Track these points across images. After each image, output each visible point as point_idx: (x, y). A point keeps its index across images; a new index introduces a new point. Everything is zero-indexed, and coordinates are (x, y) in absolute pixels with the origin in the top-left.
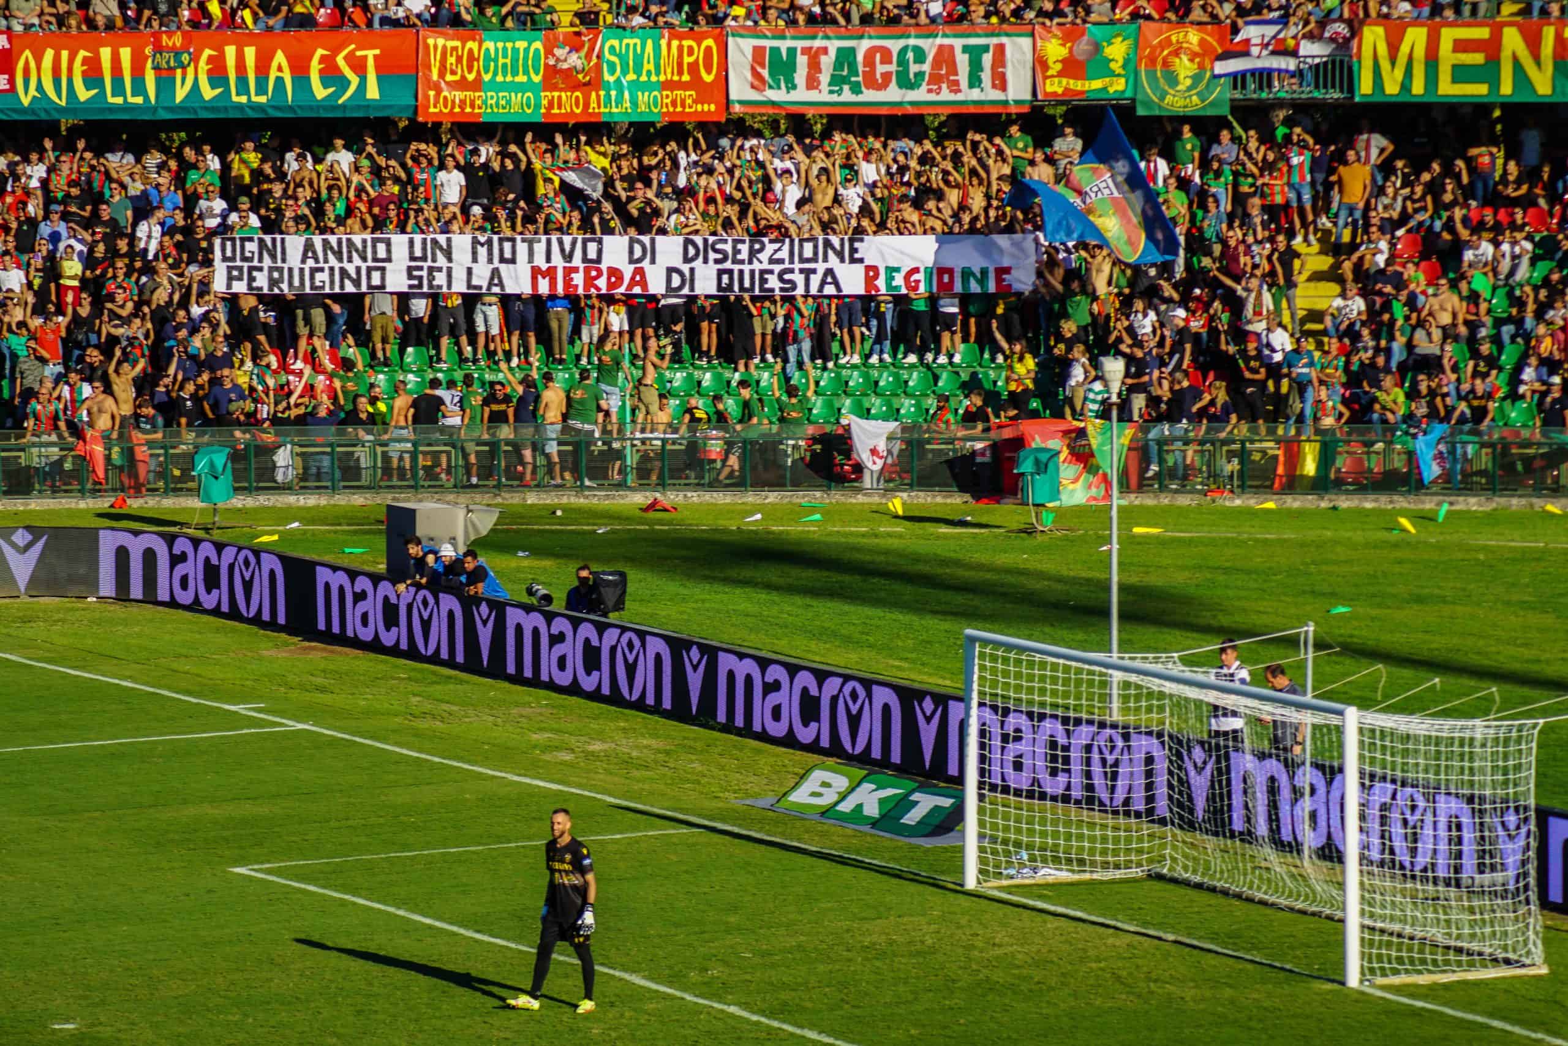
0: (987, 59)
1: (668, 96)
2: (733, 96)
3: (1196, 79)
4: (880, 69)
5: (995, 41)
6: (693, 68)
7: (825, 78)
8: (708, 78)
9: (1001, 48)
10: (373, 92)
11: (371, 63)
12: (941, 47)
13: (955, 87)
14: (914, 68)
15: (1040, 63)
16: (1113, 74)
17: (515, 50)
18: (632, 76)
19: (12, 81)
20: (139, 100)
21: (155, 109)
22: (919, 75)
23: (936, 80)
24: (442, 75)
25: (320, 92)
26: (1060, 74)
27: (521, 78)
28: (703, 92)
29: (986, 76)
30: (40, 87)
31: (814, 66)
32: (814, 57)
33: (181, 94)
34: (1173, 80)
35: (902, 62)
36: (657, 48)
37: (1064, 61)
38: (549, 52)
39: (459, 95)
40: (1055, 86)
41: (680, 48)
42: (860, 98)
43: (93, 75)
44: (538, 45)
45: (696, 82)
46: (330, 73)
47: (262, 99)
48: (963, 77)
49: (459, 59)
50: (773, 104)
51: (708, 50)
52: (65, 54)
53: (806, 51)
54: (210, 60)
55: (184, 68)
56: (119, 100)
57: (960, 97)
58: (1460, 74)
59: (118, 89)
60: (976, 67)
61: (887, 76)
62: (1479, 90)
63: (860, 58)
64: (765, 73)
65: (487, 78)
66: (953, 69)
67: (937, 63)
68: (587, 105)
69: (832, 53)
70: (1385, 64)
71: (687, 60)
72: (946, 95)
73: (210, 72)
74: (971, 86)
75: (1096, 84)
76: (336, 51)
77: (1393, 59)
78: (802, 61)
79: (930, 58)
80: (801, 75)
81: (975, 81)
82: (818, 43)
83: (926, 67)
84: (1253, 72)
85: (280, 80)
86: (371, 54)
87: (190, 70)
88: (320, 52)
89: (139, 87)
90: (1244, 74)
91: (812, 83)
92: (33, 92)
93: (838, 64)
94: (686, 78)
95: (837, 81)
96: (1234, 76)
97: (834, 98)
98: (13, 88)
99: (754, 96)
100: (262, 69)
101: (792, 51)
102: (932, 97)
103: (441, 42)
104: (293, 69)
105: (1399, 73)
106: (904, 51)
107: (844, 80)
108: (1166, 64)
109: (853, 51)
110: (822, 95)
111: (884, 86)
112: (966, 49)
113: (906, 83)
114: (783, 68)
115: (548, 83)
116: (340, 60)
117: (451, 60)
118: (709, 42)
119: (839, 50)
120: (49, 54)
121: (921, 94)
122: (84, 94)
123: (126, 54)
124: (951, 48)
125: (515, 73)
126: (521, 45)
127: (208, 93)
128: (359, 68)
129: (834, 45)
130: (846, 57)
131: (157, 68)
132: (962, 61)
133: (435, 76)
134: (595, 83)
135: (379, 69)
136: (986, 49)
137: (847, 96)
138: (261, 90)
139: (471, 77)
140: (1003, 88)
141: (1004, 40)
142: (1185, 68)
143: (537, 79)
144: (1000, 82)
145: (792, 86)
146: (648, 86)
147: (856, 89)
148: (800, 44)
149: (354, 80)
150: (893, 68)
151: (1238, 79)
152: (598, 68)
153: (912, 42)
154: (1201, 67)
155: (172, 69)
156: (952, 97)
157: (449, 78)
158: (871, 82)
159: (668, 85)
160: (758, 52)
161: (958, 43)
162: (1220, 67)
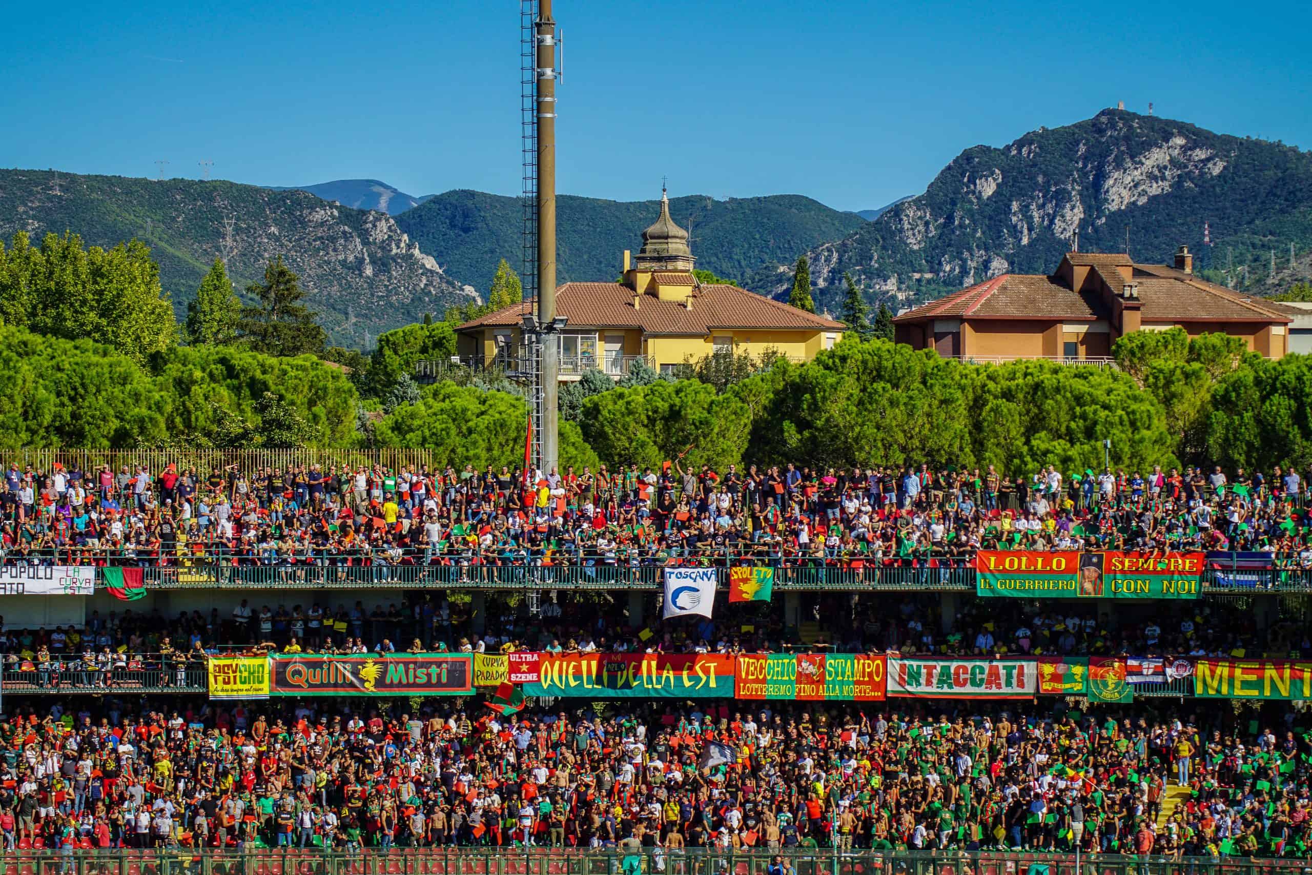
0: (1015, 672)
1: (857, 689)
2: (889, 688)
3: (1117, 685)
4: (962, 677)
5: (1018, 664)
6: (870, 674)
7: (935, 681)
8: (877, 679)
9: (1022, 667)
10: (713, 684)
11: (712, 670)
12: (992, 667)
13: (999, 686)
14: (979, 677)
15: (1040, 676)
16: (1076, 681)
17: (783, 664)
18: (840, 678)
19: (539, 677)
20: (600, 686)
21: (607, 691)
22: (982, 680)
23: (989, 683)
24: (747, 674)
25: (687, 685)
26: (1050, 681)
27: (786, 678)
28: (876, 686)
29: (1014, 681)
30: (552, 680)
31: (930, 675)
32: (930, 669)
33: (620, 684)
34: (1106, 685)
35: (973, 674)
36: (853, 665)
37: (1052, 674)
39: (755, 686)
40: (1047, 687)
41: (864, 664)
42: (952, 691)
43: (578, 675)
44: (794, 661)
45: (871, 681)
46: (692, 675)
47: (659, 687)
48: (1003, 681)
49: (756, 668)
50: (909, 693)
51: (878, 665)
52: (565, 664)
53: (925, 667)
54: (635, 667)
55: (622, 671)
56: (590, 687)
57: (1001, 691)
58: (1246, 684)
59: (590, 682)
60: (1009, 676)
61: (965, 680)
62: (1255, 693)
63: (952, 671)
64: (906, 677)
65: (769, 678)
66: (998, 676)
67: (990, 675)
68: (818, 691)
69: (939, 669)
70: (1208, 679)
71: (867, 670)
72: (994, 690)
74: (1007, 686)
75: (1068, 686)
76: (696, 664)
77: (1212, 677)
78: (924, 671)
79: (987, 671)
80: (923, 680)
81: (1009, 684)
82: (931, 664)
83: (985, 676)
84: (1145, 683)
85: (668, 678)
86: (712, 665)
87: (625, 672)
88: (688, 664)
89: (600, 680)
90: (1140, 683)
91: (929, 683)
92: (549, 682)
93: (942, 674)
94: (866, 679)
95: (941, 682)
96: (1135, 684)
97: (939, 690)
98: (539, 680)
99: (900, 689)
100: (660, 672)
101: (919, 667)
102: (988, 691)
103: (747, 659)
104: (675, 672)
105: (1215, 684)
106: (973, 668)
107: (944, 682)
108: (1102, 677)
109: (949, 667)
110: (934, 689)
111: (964, 685)
112: (1004, 667)
113: (974, 683)
114: (914, 677)
115: (799, 681)
116: (697, 668)
117: (752, 669)
118: (879, 662)
119: (942, 667)
120: (557, 663)
121: (982, 690)
122: (573, 683)
123: (594, 664)
124: (998, 667)
125: (783, 676)
126: (786, 661)
127: (633, 683)
128: (706, 671)
129: (939, 665)
130: (945, 672)
131: (608, 671)
132: (1002, 672)
133: (744, 676)
134: (821, 681)
135: (716, 673)
136: (1014, 667)
137: (946, 689)
138: (659, 682)
139: (761, 677)
140: (1023, 687)
141: (1024, 663)
142: (1111, 679)
143: (793, 678)
144: (1021, 684)
145: (919, 684)
146: (848, 683)
147: (950, 686)
148: (922, 663)
149: (704, 678)
150: (969, 676)
151: (1137, 686)
152: (823, 674)
153: (978, 663)
154: (1119, 678)
155: (616, 672)
156: (997, 691)
157: (750, 677)
158: (958, 683)
159: (858, 683)
160: (902, 667)
161: (1000, 665)
162: (1130, 679)
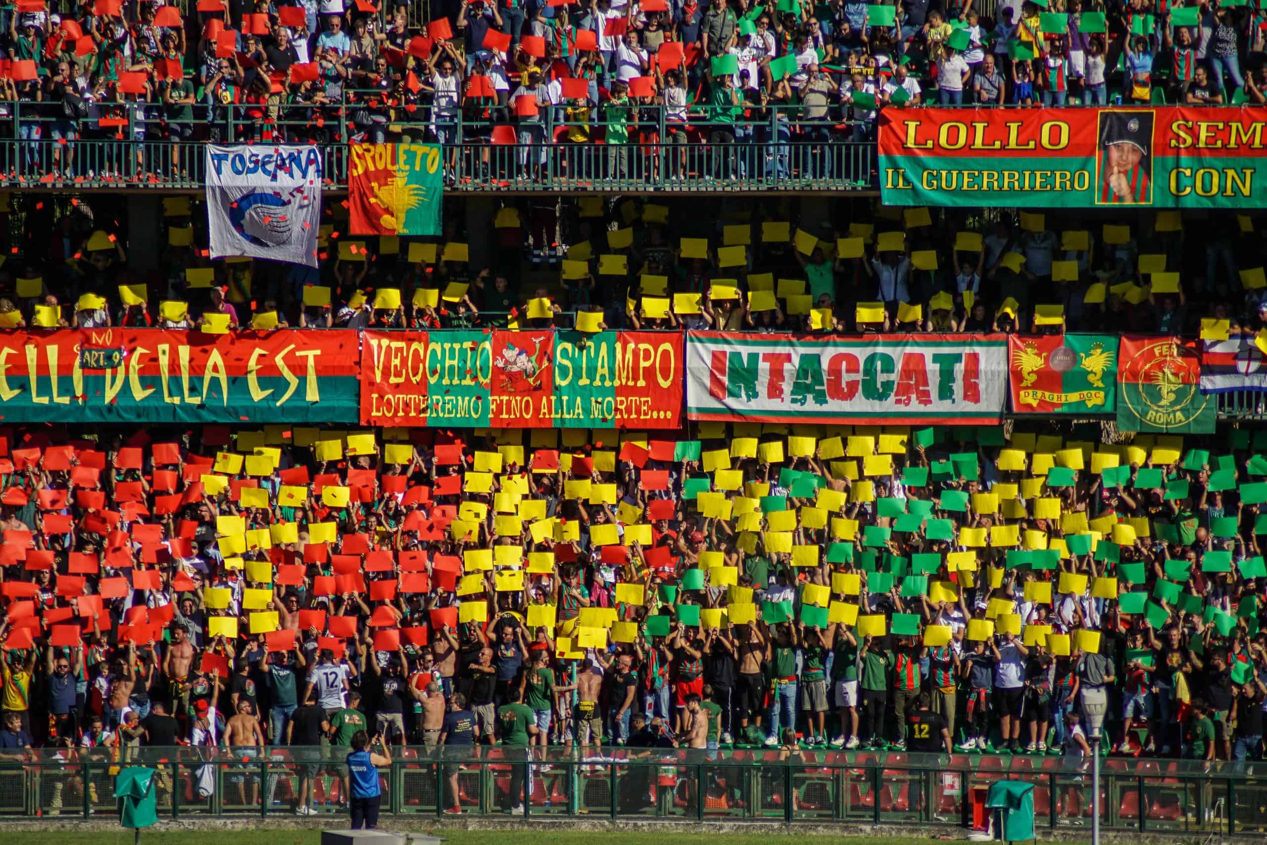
0: (960, 368)
1: (622, 402)
2: (692, 403)
3: (1180, 395)
4: (846, 378)
5: (967, 350)
6: (649, 373)
7: (787, 387)
8: (665, 384)
9: (975, 357)
10: (312, 395)
11: (311, 362)
12: (909, 356)
13: (924, 397)
14: (881, 378)
15: (1015, 376)
16: (1090, 386)
17: (463, 351)
18: (584, 381)
20: (66, 400)
21: (82, 409)
22: (888, 385)
23: (904, 390)
24: (386, 374)
25: (258, 394)
26: (1035, 386)
27: (468, 382)
28: (660, 398)
29: (958, 387)
31: (777, 374)
33: (110, 395)
34: (1156, 396)
35: (870, 371)
36: (612, 352)
37: (1038, 373)
38: (497, 352)
39: (403, 398)
40: (1030, 398)
41: (636, 353)
42: (825, 408)
43: (17, 373)
44: (487, 345)
45: (652, 388)
46: (269, 375)
47: (196, 400)
48: (933, 388)
49: (404, 361)
50: (732, 411)
51: (666, 354)
53: (767, 357)
54: (143, 358)
55: (114, 368)
56: (45, 400)
57: (930, 408)
60: (947, 376)
61: (853, 385)
63: (825, 365)
64: (725, 380)
65: (432, 380)
67: (906, 373)
68: (537, 410)
69: (796, 360)
71: (643, 364)
72: (915, 406)
73: (141, 372)
74: (942, 397)
75: (1074, 397)
76: (275, 352)
78: (764, 367)
79: (899, 366)
80: (762, 385)
81: (946, 392)
82: (780, 350)
83: (894, 377)
84: (1241, 390)
85: (215, 382)
86: (311, 355)
87: (121, 370)
88: (258, 351)
89: (66, 387)
90: (1231, 391)
91: (774, 391)
93: (803, 372)
94: (641, 383)
95: (800, 389)
96: (1221, 393)
97: (797, 407)
99: (714, 404)
100: (197, 370)
101: (753, 357)
102: (902, 408)
103: (385, 342)
104: (230, 369)
106: (871, 359)
107: (808, 389)
108: (1148, 377)
109: (818, 357)
110: (785, 404)
111: (850, 395)
112: (936, 358)
113: (871, 392)
115: (495, 388)
116: (279, 360)
117: (396, 362)
118: (667, 346)
119: (803, 357)
121: (889, 405)
122: (7, 393)
123: (52, 351)
124: (922, 356)
125: (462, 376)
126: (470, 345)
127: (139, 394)
128: (299, 369)
130: (810, 365)
131: (84, 366)
132: (932, 368)
133: (378, 379)
134: (545, 387)
135: (318, 372)
136: (958, 358)
137: (811, 405)
138: (193, 390)
139: (414, 380)
140: (976, 399)
141: (977, 349)
142: (1168, 385)
143: (485, 382)
144: (972, 392)
146: (603, 391)
147: (820, 398)
148: (761, 350)
149: (294, 381)
150: (859, 377)
151: (1225, 397)
152: (550, 371)
153: (880, 350)
154: (1186, 382)
155: (102, 369)
156: (922, 408)
157: (393, 380)
158: (836, 392)
159: (622, 391)
160: (717, 357)
161: (928, 352)
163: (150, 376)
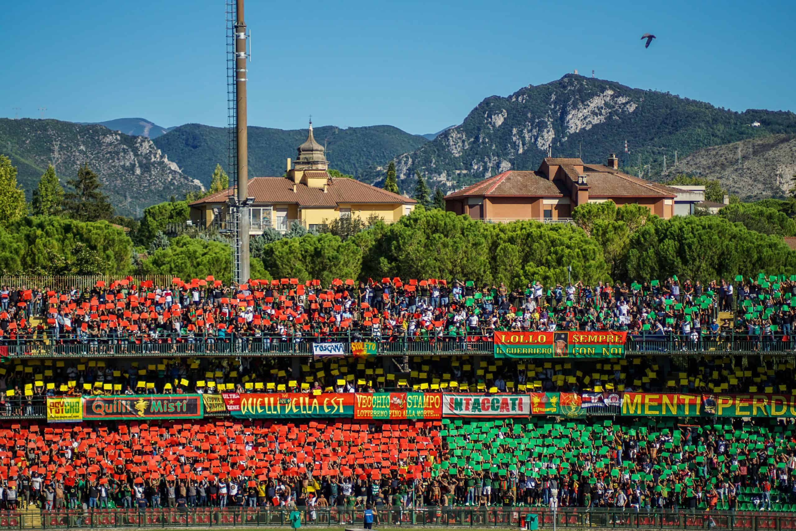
0: (517, 402)
1: (425, 412)
2: (444, 412)
3: (576, 409)
4: (486, 405)
5: (519, 397)
6: (433, 404)
7: (471, 407)
8: (437, 407)
9: (521, 399)
10: (341, 411)
11: (341, 402)
12: (504, 399)
13: (508, 410)
14: (496, 405)
15: (532, 404)
16: (552, 407)
17: (382, 399)
18: (415, 406)
19: (240, 407)
20: (275, 413)
21: (279, 415)
22: (498, 407)
23: (502, 408)
24: (361, 404)
25: (327, 411)
26: (538, 407)
27: (384, 407)
28: (436, 411)
29: (517, 407)
30: (248, 409)
31: (468, 404)
32: (468, 401)
33: (287, 411)
34: (570, 409)
35: (493, 403)
36: (423, 399)
37: (539, 403)
38: (391, 399)
39: (366, 411)
40: (536, 410)
41: (429, 399)
42: (481, 413)
43: (263, 405)
44: (389, 397)
45: (434, 408)
46: (330, 405)
47: (310, 412)
48: (510, 407)
49: (366, 401)
50: (456, 414)
51: (437, 399)
52: (255, 400)
53: (465, 399)
54: (296, 401)
55: (288, 404)
56: (270, 413)
57: (509, 413)
58: (651, 408)
59: (270, 409)
60: (514, 404)
61: (488, 407)
62: (656, 412)
63: (481, 402)
64: (453, 406)
65: (374, 406)
66: (507, 404)
67: (503, 403)
68: (402, 414)
69: (473, 400)
70: (630, 405)
71: (431, 401)
72: (505, 412)
73: (295, 405)
74: (512, 410)
75: (548, 410)
76: (331, 399)
77: (632, 404)
78: (464, 402)
79: (501, 402)
80: (464, 407)
81: (514, 409)
82: (468, 397)
83: (500, 404)
84: (592, 407)
85: (315, 407)
86: (341, 400)
87: (290, 404)
88: (327, 399)
89: (275, 409)
90: (590, 407)
91: (467, 409)
92: (246, 410)
93: (475, 403)
94: (431, 407)
95: (474, 408)
96: (587, 408)
97: (473, 413)
98: (240, 410)
99: (450, 412)
100: (310, 404)
101: (461, 399)
102: (502, 413)
103: (361, 396)
104: (319, 404)
105: (634, 408)
106: (493, 400)
107: (476, 408)
108: (568, 404)
109: (479, 399)
110: (470, 412)
111: (488, 409)
112: (511, 399)
113: (493, 409)
114: (459, 405)
115: (391, 408)
116: (332, 401)
117: (364, 401)
118: (438, 397)
119: (475, 399)
120: (250, 400)
121: (498, 412)
122: (260, 411)
123: (272, 400)
124: (507, 399)
125: (382, 405)
126: (384, 397)
127: (295, 411)
128: (338, 403)
129: (473, 398)
130: (476, 402)
131: (280, 404)
132: (510, 402)
133: (359, 405)
134: (404, 408)
135: (343, 403)
136: (517, 399)
137: (477, 412)
138: (310, 410)
139: (369, 406)
140: (522, 410)
141: (522, 397)
142: (573, 406)
143: (388, 407)
144: (521, 409)
145: (461, 410)
146: (420, 409)
147: (479, 410)
148: (463, 398)
149: (336, 407)
150: (490, 404)
151: (588, 409)
152: (406, 403)
153: (496, 397)
154: (578, 405)
155: (285, 404)
156: (507, 413)
157: (363, 406)
158: (484, 409)
159: (426, 409)
160: (452, 399)
161: (509, 398)
162: (584, 405)
163: (298, 405)
